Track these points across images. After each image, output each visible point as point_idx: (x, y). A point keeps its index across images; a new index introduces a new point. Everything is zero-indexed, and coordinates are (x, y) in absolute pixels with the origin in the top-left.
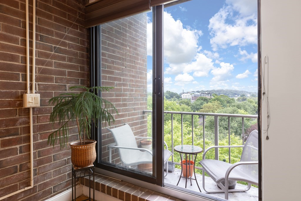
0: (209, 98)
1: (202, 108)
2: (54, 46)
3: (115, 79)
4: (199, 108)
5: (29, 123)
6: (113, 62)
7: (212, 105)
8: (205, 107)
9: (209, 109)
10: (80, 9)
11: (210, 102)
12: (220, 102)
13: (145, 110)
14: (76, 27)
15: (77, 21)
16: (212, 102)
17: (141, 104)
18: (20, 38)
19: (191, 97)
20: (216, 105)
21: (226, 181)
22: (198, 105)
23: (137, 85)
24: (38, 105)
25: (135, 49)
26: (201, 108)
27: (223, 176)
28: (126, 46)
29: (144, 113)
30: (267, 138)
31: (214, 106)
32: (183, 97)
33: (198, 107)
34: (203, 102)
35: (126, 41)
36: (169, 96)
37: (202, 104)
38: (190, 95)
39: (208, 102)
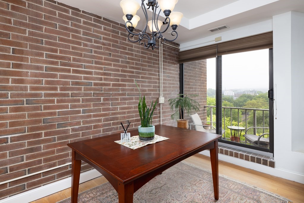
0: (253, 95)
1: (246, 105)
2: (167, 75)
3: (191, 88)
4: (242, 105)
5: (160, 110)
6: (190, 79)
7: (256, 102)
8: (248, 104)
9: (253, 106)
10: (176, 54)
11: (254, 99)
12: (265, 99)
13: (205, 106)
14: (175, 64)
15: (176, 61)
16: (257, 100)
17: (204, 102)
18: (158, 74)
19: (233, 95)
20: (261, 103)
21: (258, 142)
22: (241, 102)
23: (202, 91)
24: (164, 102)
25: (201, 69)
26: (244, 105)
27: (257, 139)
28: (196, 68)
29: (205, 107)
30: (276, 118)
31: (259, 103)
32: (225, 95)
33: (240, 104)
34: (246, 99)
35: (195, 65)
36: (211, 94)
37: (245, 101)
38: (233, 92)
39: (252, 99)
